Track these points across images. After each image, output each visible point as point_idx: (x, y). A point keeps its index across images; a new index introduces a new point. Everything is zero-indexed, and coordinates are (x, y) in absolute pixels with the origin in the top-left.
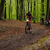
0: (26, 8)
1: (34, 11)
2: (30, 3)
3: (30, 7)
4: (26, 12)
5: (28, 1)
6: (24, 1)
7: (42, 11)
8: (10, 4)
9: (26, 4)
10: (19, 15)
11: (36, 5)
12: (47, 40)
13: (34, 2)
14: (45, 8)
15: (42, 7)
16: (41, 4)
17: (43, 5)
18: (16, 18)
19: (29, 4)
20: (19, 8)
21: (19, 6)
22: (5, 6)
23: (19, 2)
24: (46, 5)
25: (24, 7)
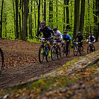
0: (34, 15)
1: (50, 21)
2: (41, 6)
3: (41, 13)
4: (34, 24)
5: (37, 2)
6: (30, 1)
7: (66, 22)
8: (2, 8)
9: (33, 8)
10: (20, 31)
11: (55, 10)
12: (76, 63)
13: (50, 3)
14: (72, 14)
16: (64, 8)
17: (67, 8)
18: (14, 37)
20: (20, 15)
21: (20, 11)
23: (19, 3)
24: (73, 9)
25: (30, 13)
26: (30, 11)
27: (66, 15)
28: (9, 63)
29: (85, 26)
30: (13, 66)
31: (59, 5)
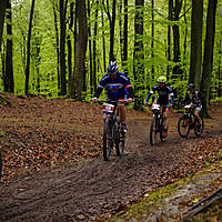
0: (100, 42)
2: (117, 22)
3: (117, 37)
5: (108, 14)
6: (93, 11)
7: (172, 57)
8: (31, 26)
9: (100, 25)
11: (148, 31)
13: (136, 17)
14: (185, 40)
15: (172, 38)
17: (176, 28)
19: (112, 24)
20: (69, 42)
21: (69, 32)
22: (9, 37)
23: (68, 15)
24: (189, 29)
25: (92, 38)
26: (92, 32)
27: (172, 42)
28: (41, 158)
29: (216, 67)
30: (48, 165)
31: (158, 22)
